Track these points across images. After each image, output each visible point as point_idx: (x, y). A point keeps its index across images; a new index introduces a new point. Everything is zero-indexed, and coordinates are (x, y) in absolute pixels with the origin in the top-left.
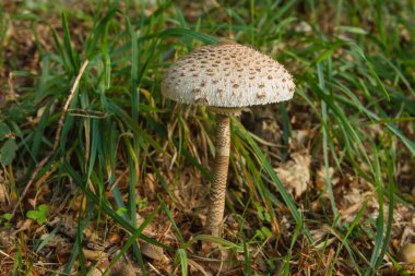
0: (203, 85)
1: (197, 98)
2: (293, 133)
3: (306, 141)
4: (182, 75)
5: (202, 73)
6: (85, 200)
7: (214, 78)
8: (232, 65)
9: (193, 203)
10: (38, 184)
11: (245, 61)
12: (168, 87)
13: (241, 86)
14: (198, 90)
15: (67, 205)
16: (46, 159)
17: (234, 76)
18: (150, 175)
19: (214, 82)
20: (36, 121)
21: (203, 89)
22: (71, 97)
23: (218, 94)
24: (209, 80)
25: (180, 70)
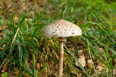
0: (56, 31)
1: (54, 34)
2: (79, 51)
3: (83, 52)
4: (49, 29)
5: (55, 28)
6: (18, 71)
7: (59, 29)
8: (64, 25)
9: (52, 72)
10: (4, 66)
11: (68, 24)
12: (45, 33)
13: (67, 30)
14: (55, 32)
15: (13, 73)
16: (7, 58)
17: (65, 28)
18: (38, 64)
19: (59, 30)
20: (2, 49)
21: (56, 32)
22: (14, 39)
23: (61, 33)
24: (58, 29)
25: (48, 28)
